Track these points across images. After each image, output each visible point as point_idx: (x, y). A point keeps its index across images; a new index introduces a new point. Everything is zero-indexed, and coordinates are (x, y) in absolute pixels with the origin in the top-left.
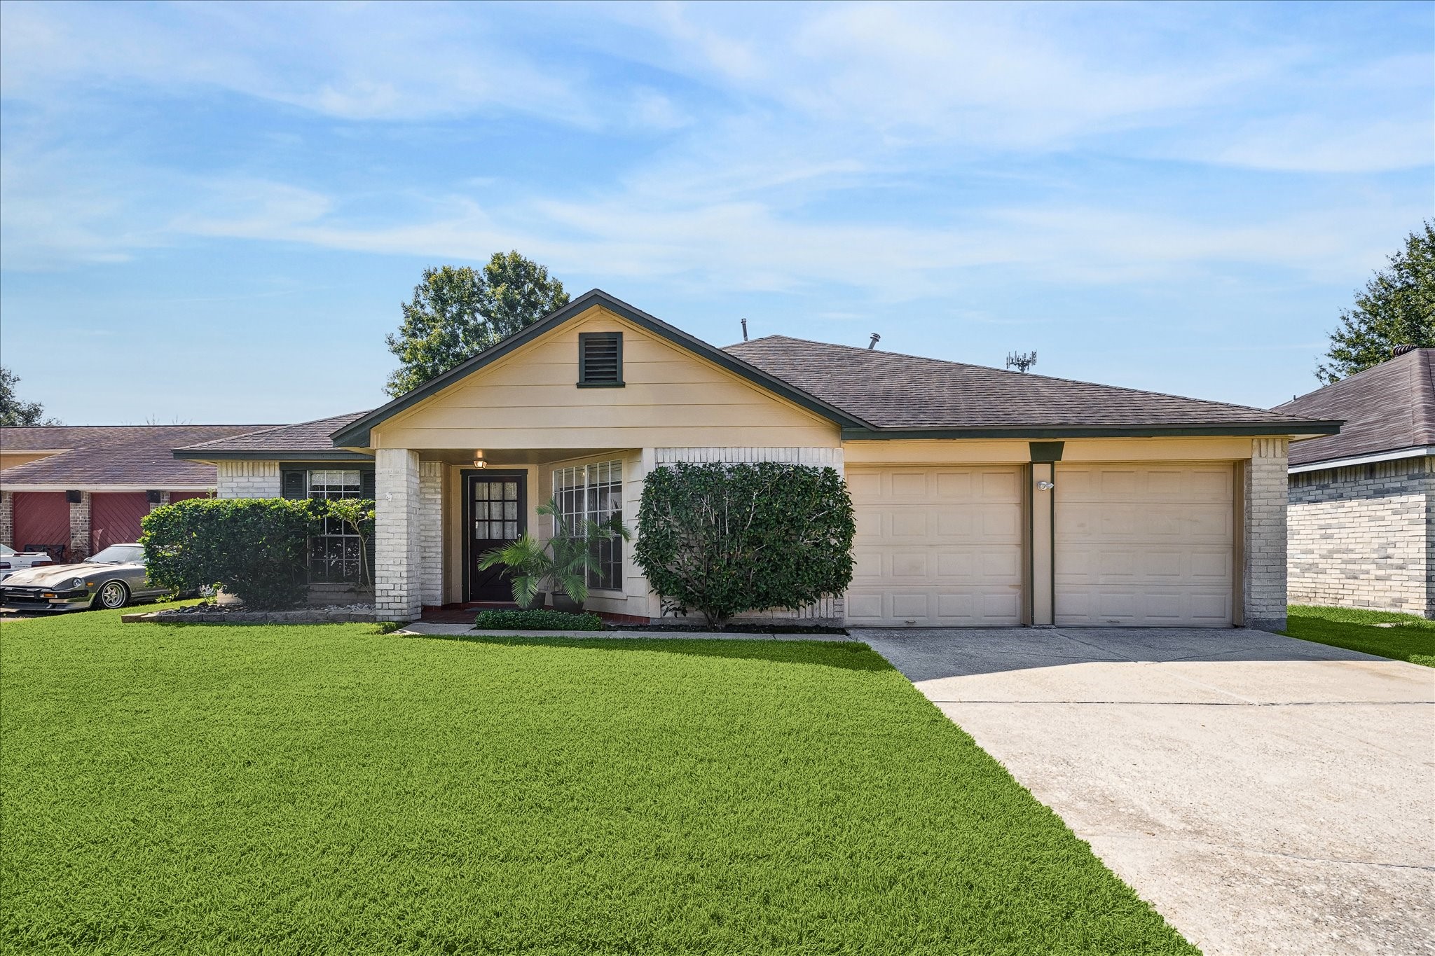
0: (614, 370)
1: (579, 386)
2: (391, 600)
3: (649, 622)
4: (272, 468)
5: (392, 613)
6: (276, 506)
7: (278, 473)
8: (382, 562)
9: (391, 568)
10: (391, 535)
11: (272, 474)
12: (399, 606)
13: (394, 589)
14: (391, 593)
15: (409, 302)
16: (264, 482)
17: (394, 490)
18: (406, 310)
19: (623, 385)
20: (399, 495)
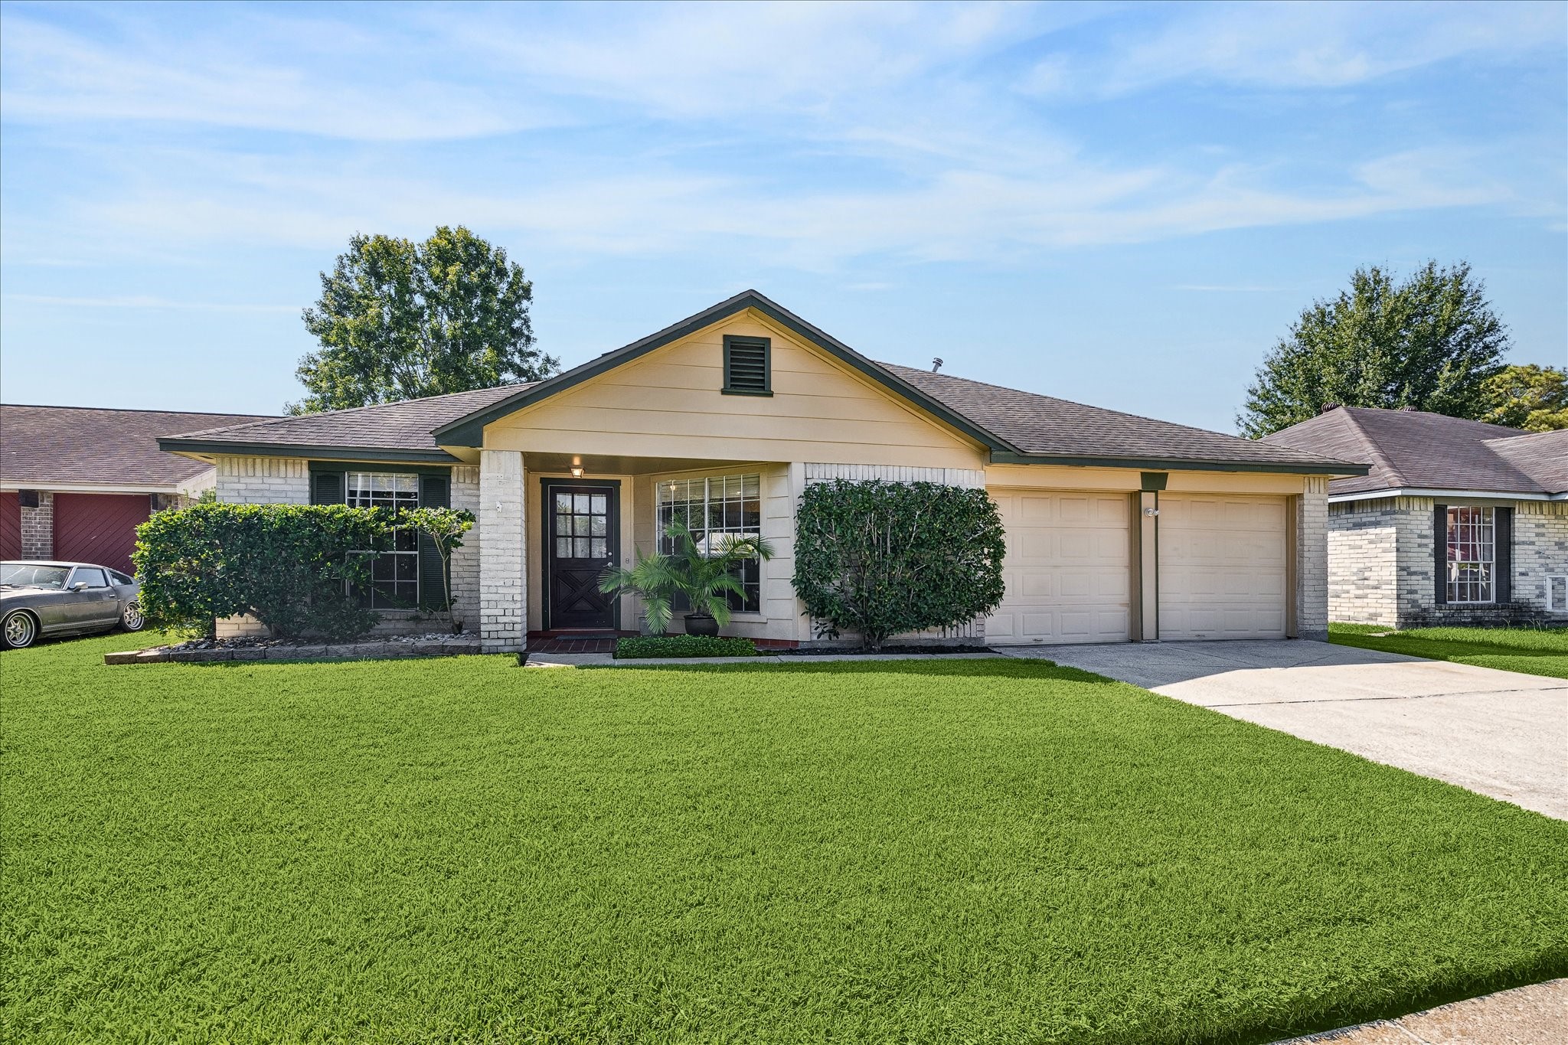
0: (761, 378)
1: (724, 392)
2: (500, 627)
3: (797, 646)
4: (298, 468)
5: (502, 642)
6: (341, 515)
7: (306, 473)
8: (489, 583)
9: (501, 590)
10: (501, 552)
11: (297, 475)
12: (512, 635)
13: (504, 615)
14: (501, 620)
15: (331, 274)
16: (286, 483)
17: (504, 498)
18: (328, 283)
19: (771, 395)
20: (511, 504)
